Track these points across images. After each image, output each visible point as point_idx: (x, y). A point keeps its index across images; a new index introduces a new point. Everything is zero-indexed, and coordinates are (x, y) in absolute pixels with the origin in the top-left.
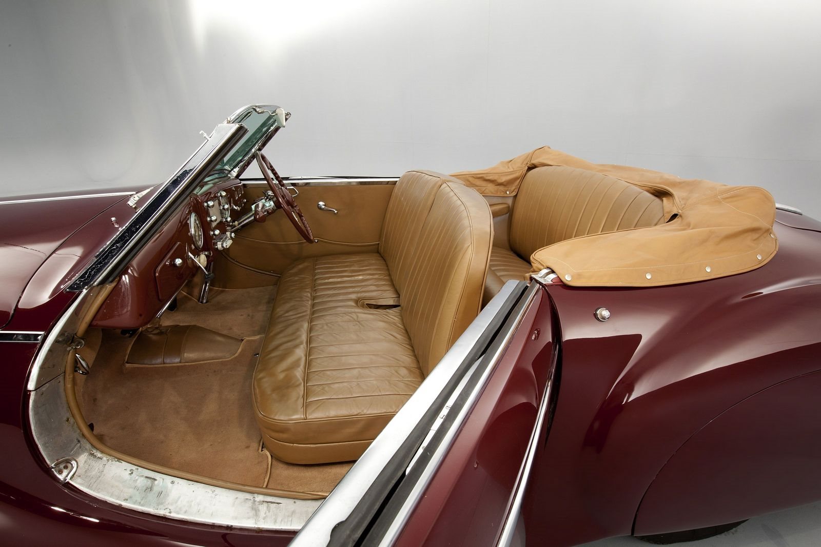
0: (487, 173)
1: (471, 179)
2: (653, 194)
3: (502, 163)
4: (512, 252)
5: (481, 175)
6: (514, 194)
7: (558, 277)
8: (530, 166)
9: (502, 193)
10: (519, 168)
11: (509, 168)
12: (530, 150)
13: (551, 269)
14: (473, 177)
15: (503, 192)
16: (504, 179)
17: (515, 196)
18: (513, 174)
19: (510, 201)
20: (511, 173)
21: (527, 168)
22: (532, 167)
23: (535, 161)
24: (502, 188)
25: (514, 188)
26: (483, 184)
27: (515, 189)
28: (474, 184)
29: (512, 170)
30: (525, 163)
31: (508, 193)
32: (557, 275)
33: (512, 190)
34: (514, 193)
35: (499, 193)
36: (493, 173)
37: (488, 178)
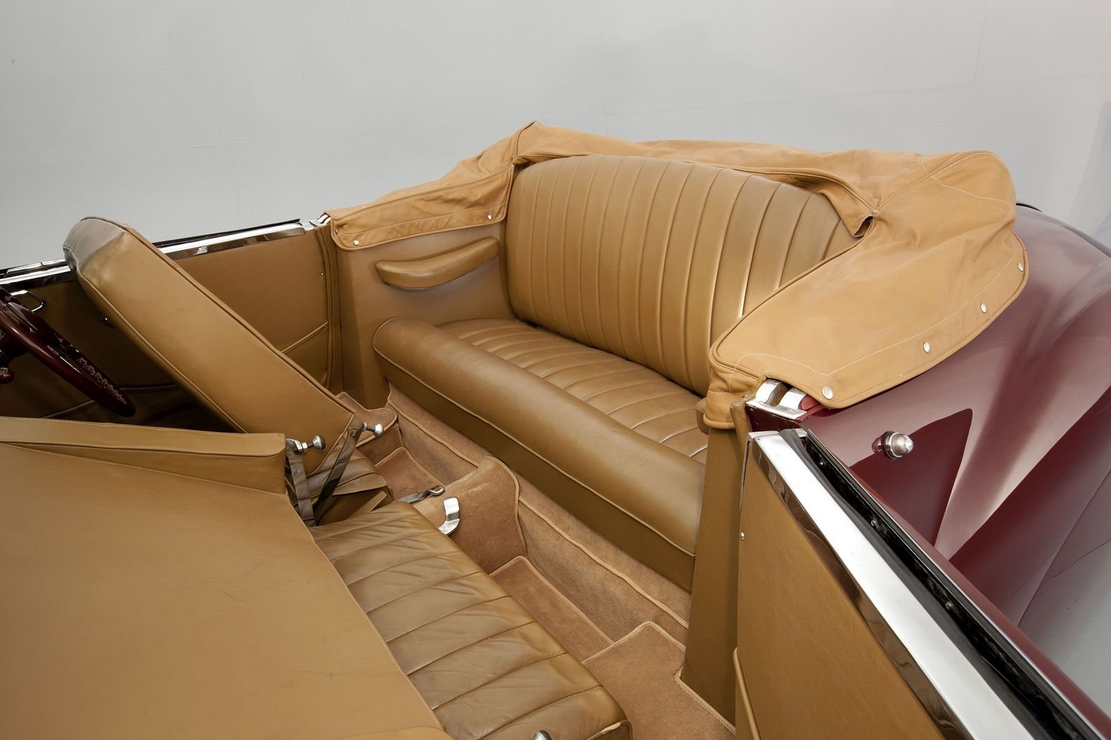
0: (446, 189)
1: (420, 205)
2: (794, 184)
3: (464, 163)
4: (523, 323)
5: (436, 194)
6: (501, 218)
7: (808, 395)
8: (519, 162)
9: (481, 221)
10: (499, 170)
11: (480, 170)
12: (511, 132)
13: (778, 381)
14: (423, 199)
15: (482, 217)
16: (479, 194)
17: (505, 222)
18: (492, 182)
19: (496, 233)
20: (489, 180)
21: (513, 166)
22: (523, 165)
23: (528, 152)
24: (477, 211)
25: (498, 207)
26: (445, 208)
27: (500, 209)
28: (427, 213)
29: (488, 175)
30: (508, 157)
31: (490, 217)
32: (801, 391)
33: (497, 210)
34: (500, 216)
35: (475, 222)
36: (458, 186)
37: (450, 197)
